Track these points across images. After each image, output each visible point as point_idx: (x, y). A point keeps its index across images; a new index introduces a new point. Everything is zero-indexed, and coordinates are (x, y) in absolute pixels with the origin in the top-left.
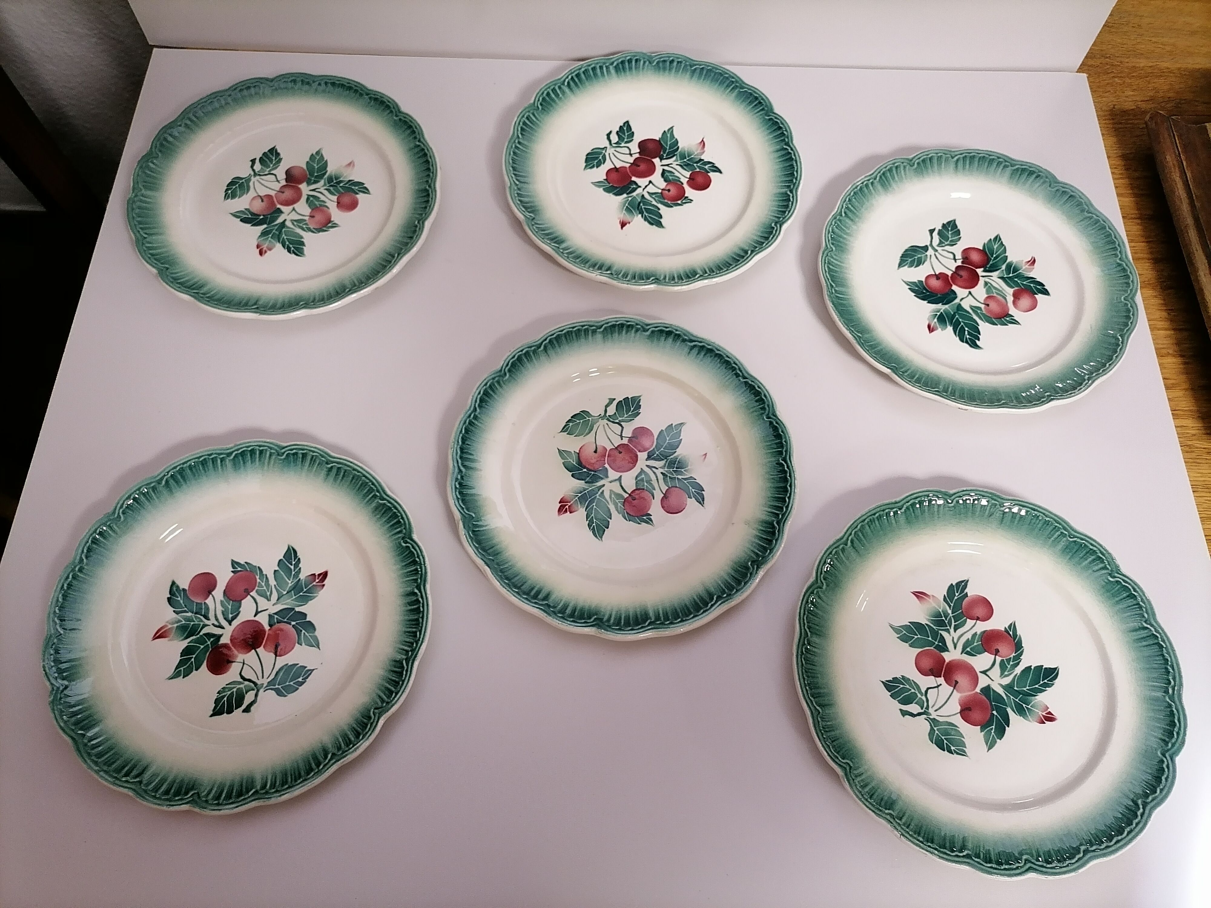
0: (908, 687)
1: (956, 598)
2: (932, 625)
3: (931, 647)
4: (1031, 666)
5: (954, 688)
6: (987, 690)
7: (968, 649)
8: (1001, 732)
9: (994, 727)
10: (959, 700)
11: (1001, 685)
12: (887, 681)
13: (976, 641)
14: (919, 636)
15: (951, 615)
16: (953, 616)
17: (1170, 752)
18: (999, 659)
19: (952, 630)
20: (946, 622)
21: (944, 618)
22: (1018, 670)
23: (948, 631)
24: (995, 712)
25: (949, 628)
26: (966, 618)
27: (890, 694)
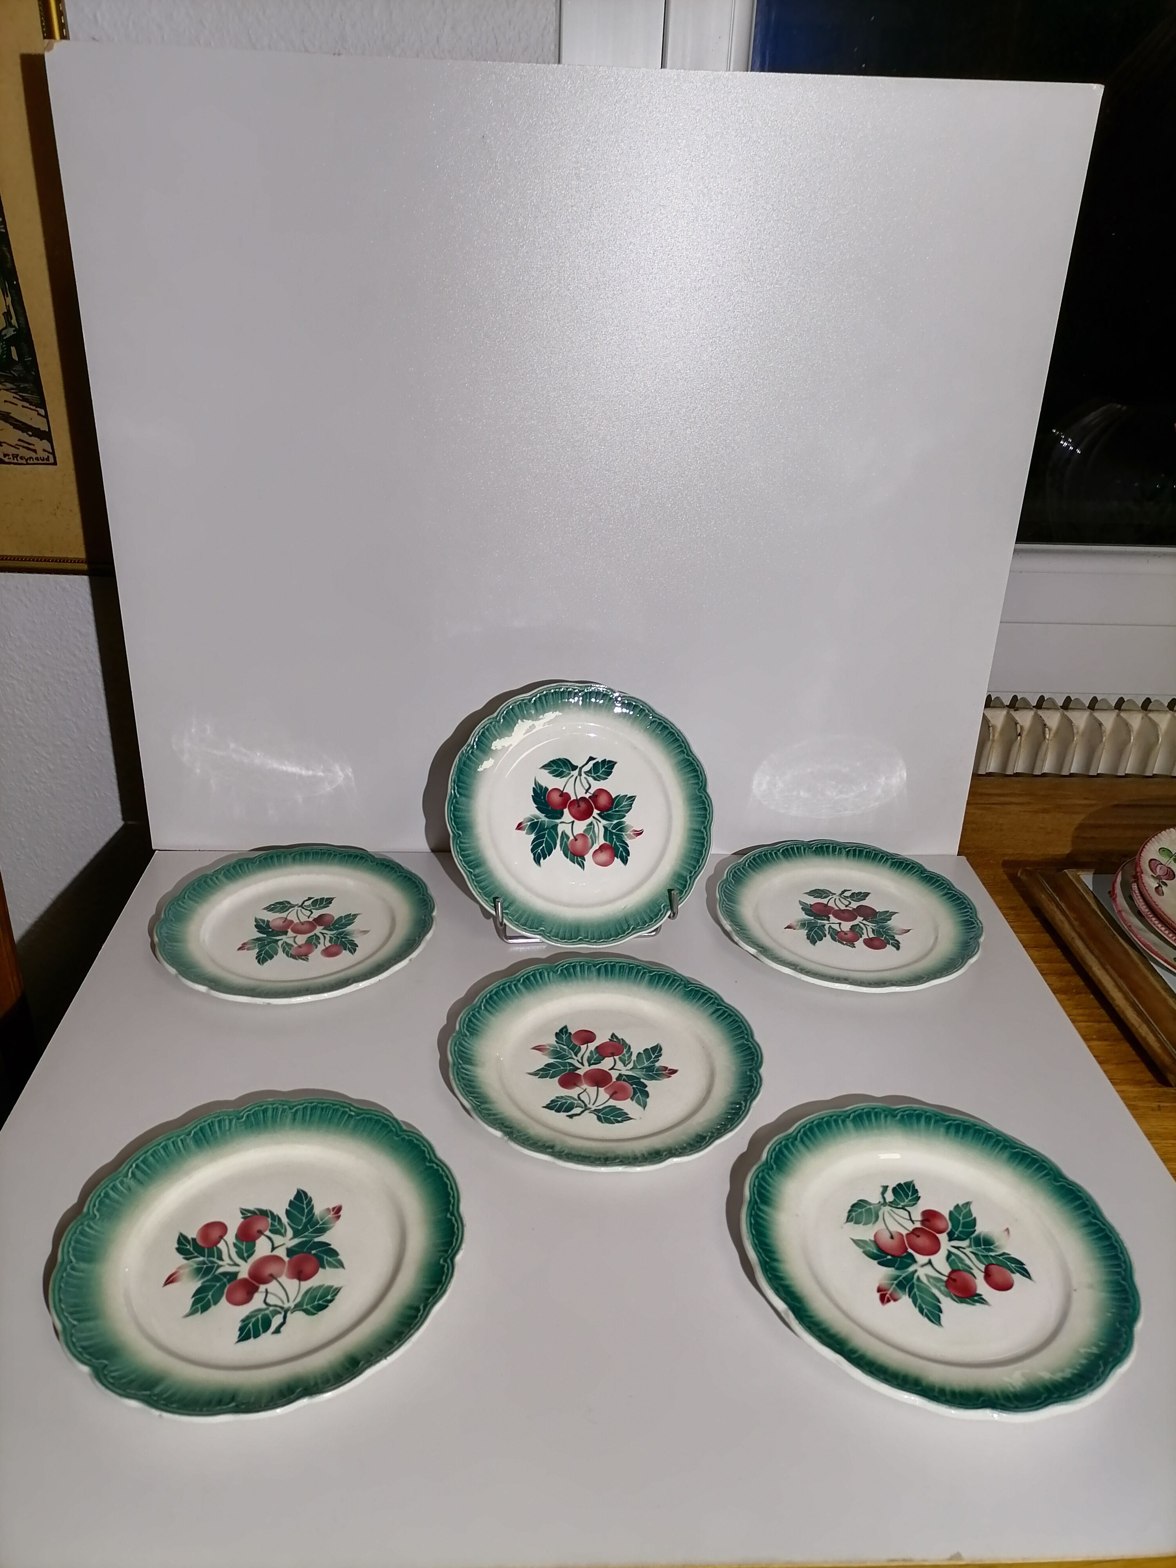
0: (254, 1319)
1: (191, 1249)
2: (206, 1279)
3: (226, 1286)
4: (286, 1209)
5: (276, 1279)
6: (290, 1252)
7: (246, 1255)
8: (334, 1253)
9: (325, 1257)
10: (288, 1278)
11: (291, 1239)
12: (239, 1337)
13: (242, 1246)
14: (210, 1293)
15: (205, 1259)
16: (208, 1257)
17: (398, 1130)
18: (268, 1233)
19: (221, 1263)
20: (210, 1265)
21: (205, 1266)
22: (285, 1220)
23: (219, 1266)
24: (313, 1252)
25: (216, 1265)
26: (215, 1248)
27: (252, 1338)
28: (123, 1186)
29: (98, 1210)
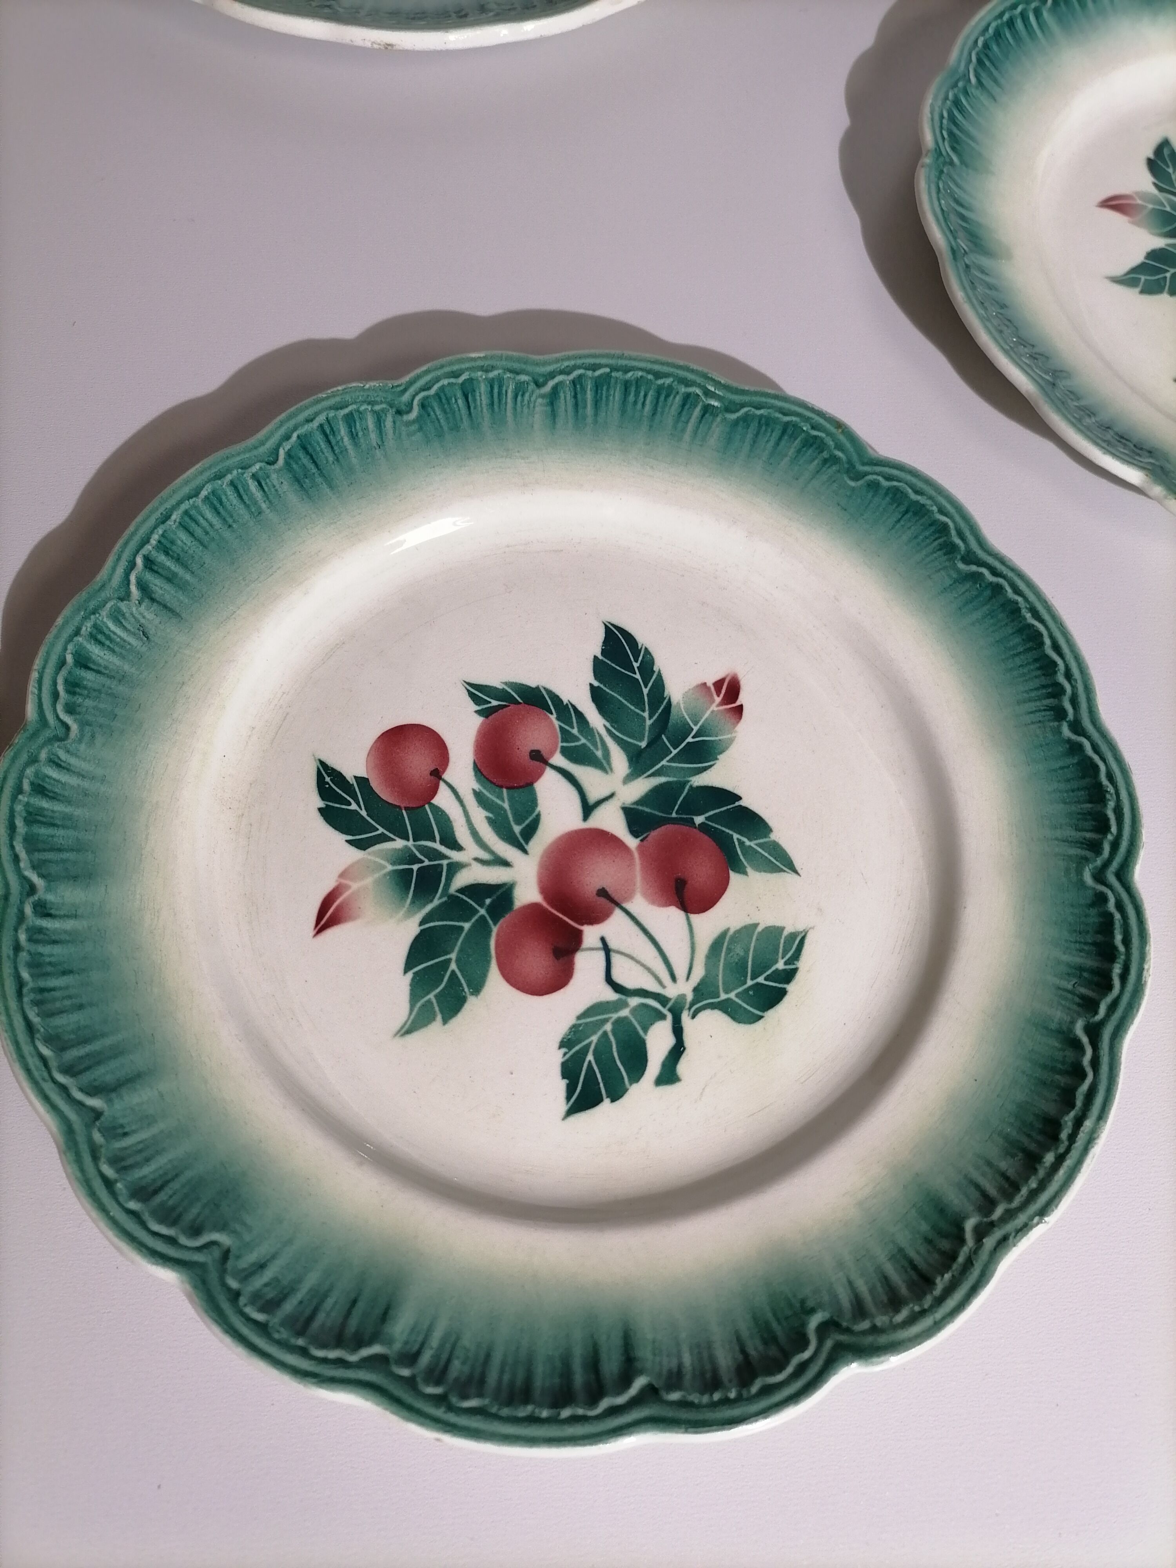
0: (594, 1038)
1: (364, 813)
2: (429, 908)
3: (490, 931)
4: (591, 685)
5: (618, 904)
6: (636, 820)
7: (517, 829)
8: (755, 824)
9: (736, 836)
10: (653, 902)
11: (628, 779)
12: (568, 1098)
13: (499, 802)
14: (453, 956)
15: (410, 843)
16: (414, 841)
18: (558, 760)
19: (455, 856)
20: (427, 863)
21: (415, 867)
22: (596, 720)
23: (455, 868)
24: (699, 820)
25: (445, 862)
26: (427, 806)
27: (607, 1101)
28: (125, 628)
29: (71, 709)
